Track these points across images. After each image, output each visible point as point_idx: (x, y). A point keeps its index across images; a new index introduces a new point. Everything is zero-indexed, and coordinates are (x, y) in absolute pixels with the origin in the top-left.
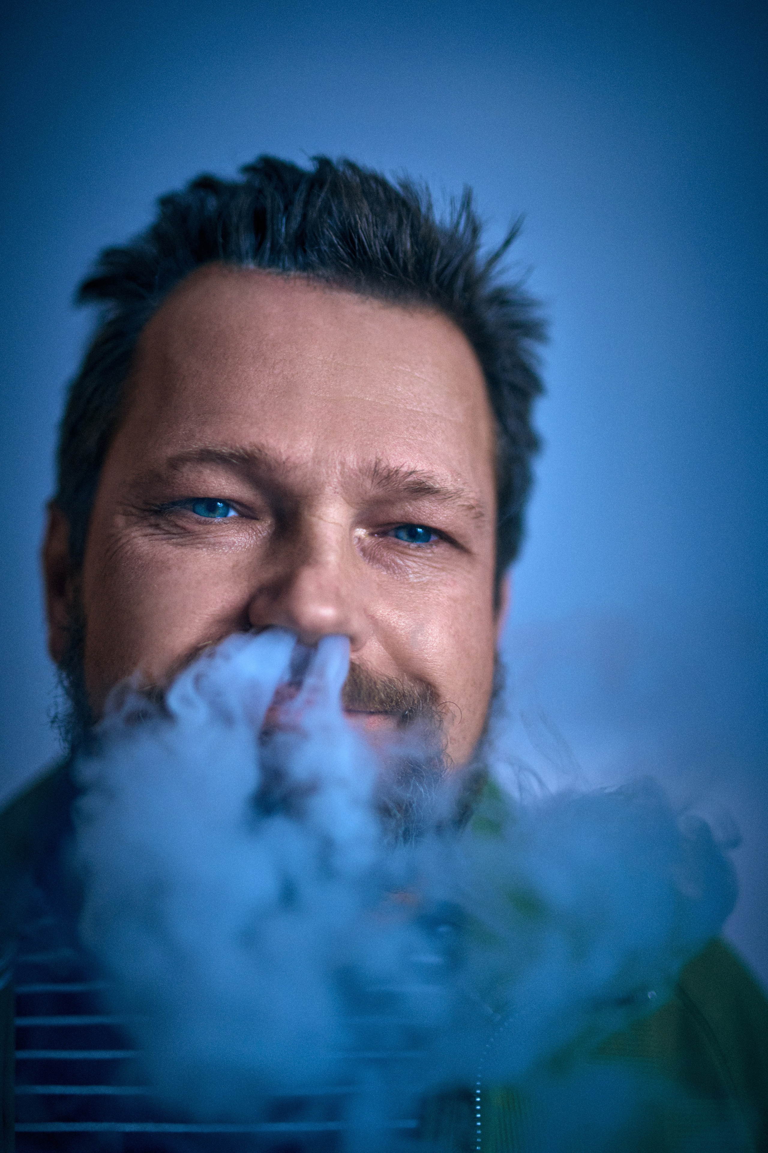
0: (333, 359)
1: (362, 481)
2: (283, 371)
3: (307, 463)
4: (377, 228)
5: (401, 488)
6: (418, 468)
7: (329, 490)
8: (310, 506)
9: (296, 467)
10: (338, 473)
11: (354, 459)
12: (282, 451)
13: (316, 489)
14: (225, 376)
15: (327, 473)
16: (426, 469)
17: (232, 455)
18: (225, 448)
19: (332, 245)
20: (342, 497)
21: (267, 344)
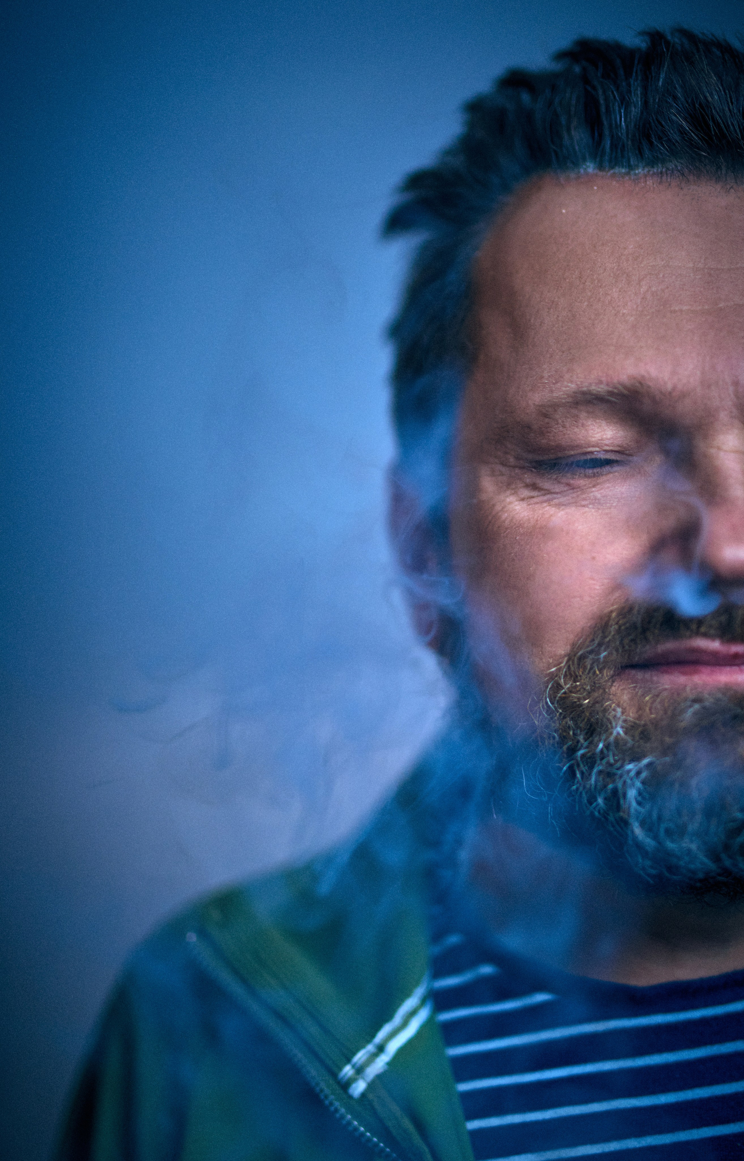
3: (696, 388)
8: (706, 437)
10: (732, 395)
15: (719, 396)
18: (602, 386)
21: (627, 260)
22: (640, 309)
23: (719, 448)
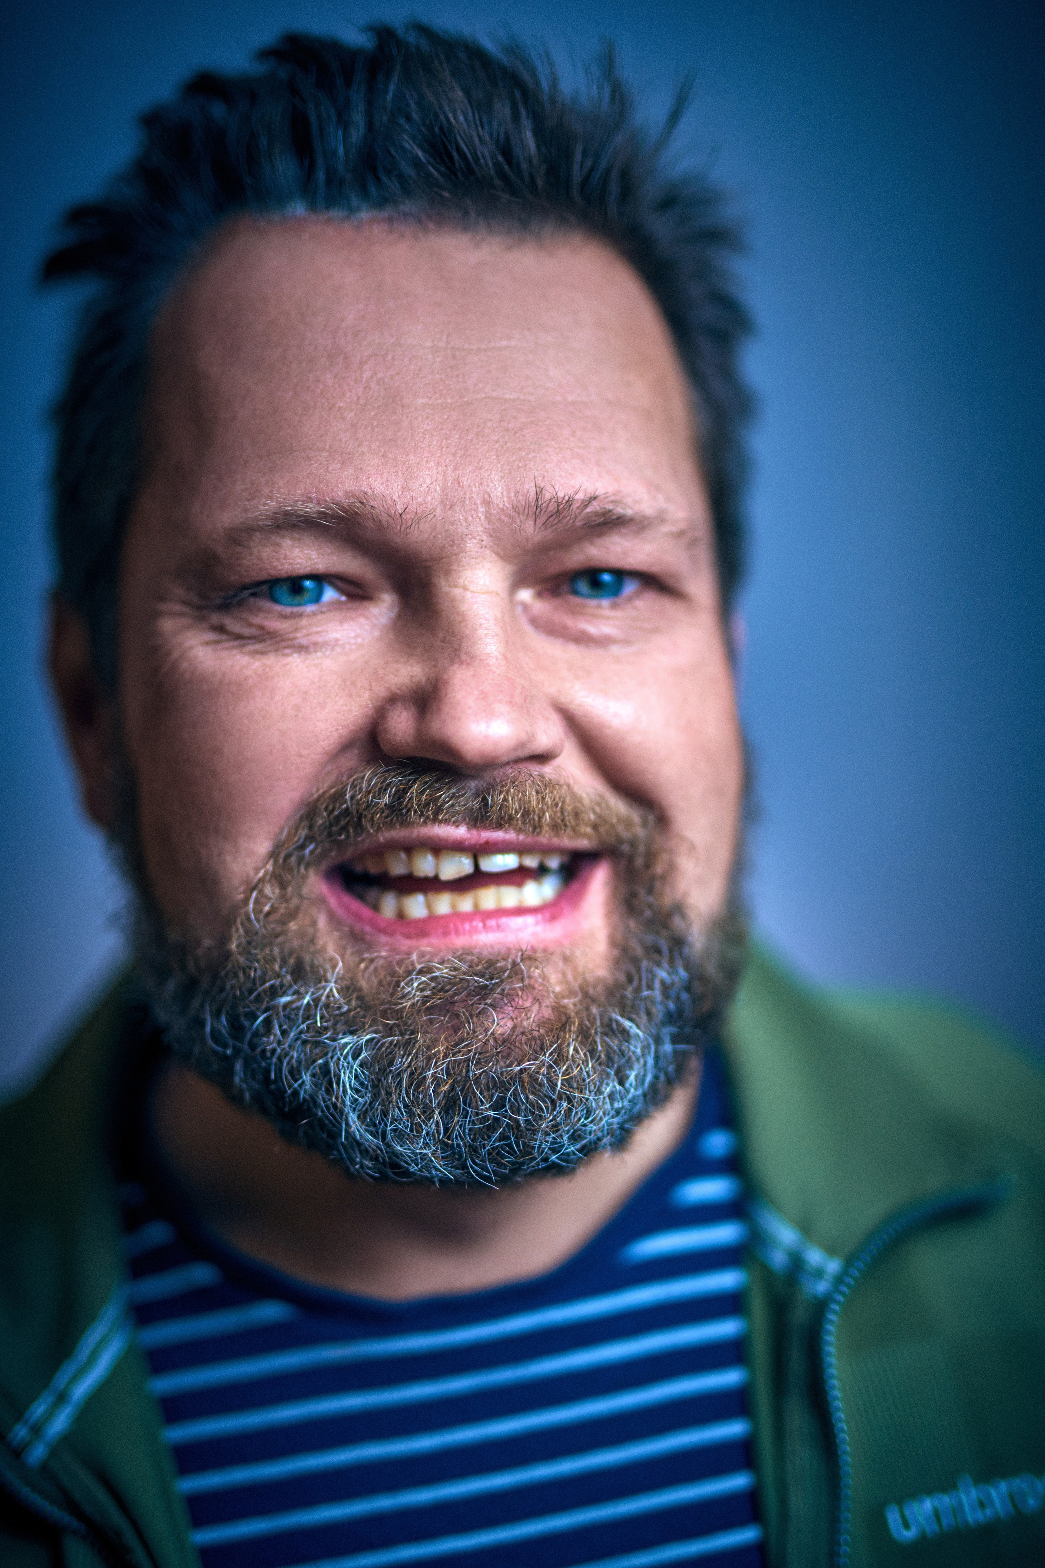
0: (448, 343)
1: (519, 523)
2: (376, 374)
3: (435, 509)
4: (483, 127)
5: (578, 523)
6: (600, 491)
7: (471, 545)
8: (448, 573)
9: (419, 519)
10: (482, 518)
11: (502, 493)
12: (395, 497)
13: (452, 546)
14: (291, 393)
15: (466, 520)
16: (611, 489)
17: (323, 514)
18: (311, 505)
19: (417, 164)
20: (493, 551)
21: (345, 334)
22: (362, 402)
23: (465, 588)
